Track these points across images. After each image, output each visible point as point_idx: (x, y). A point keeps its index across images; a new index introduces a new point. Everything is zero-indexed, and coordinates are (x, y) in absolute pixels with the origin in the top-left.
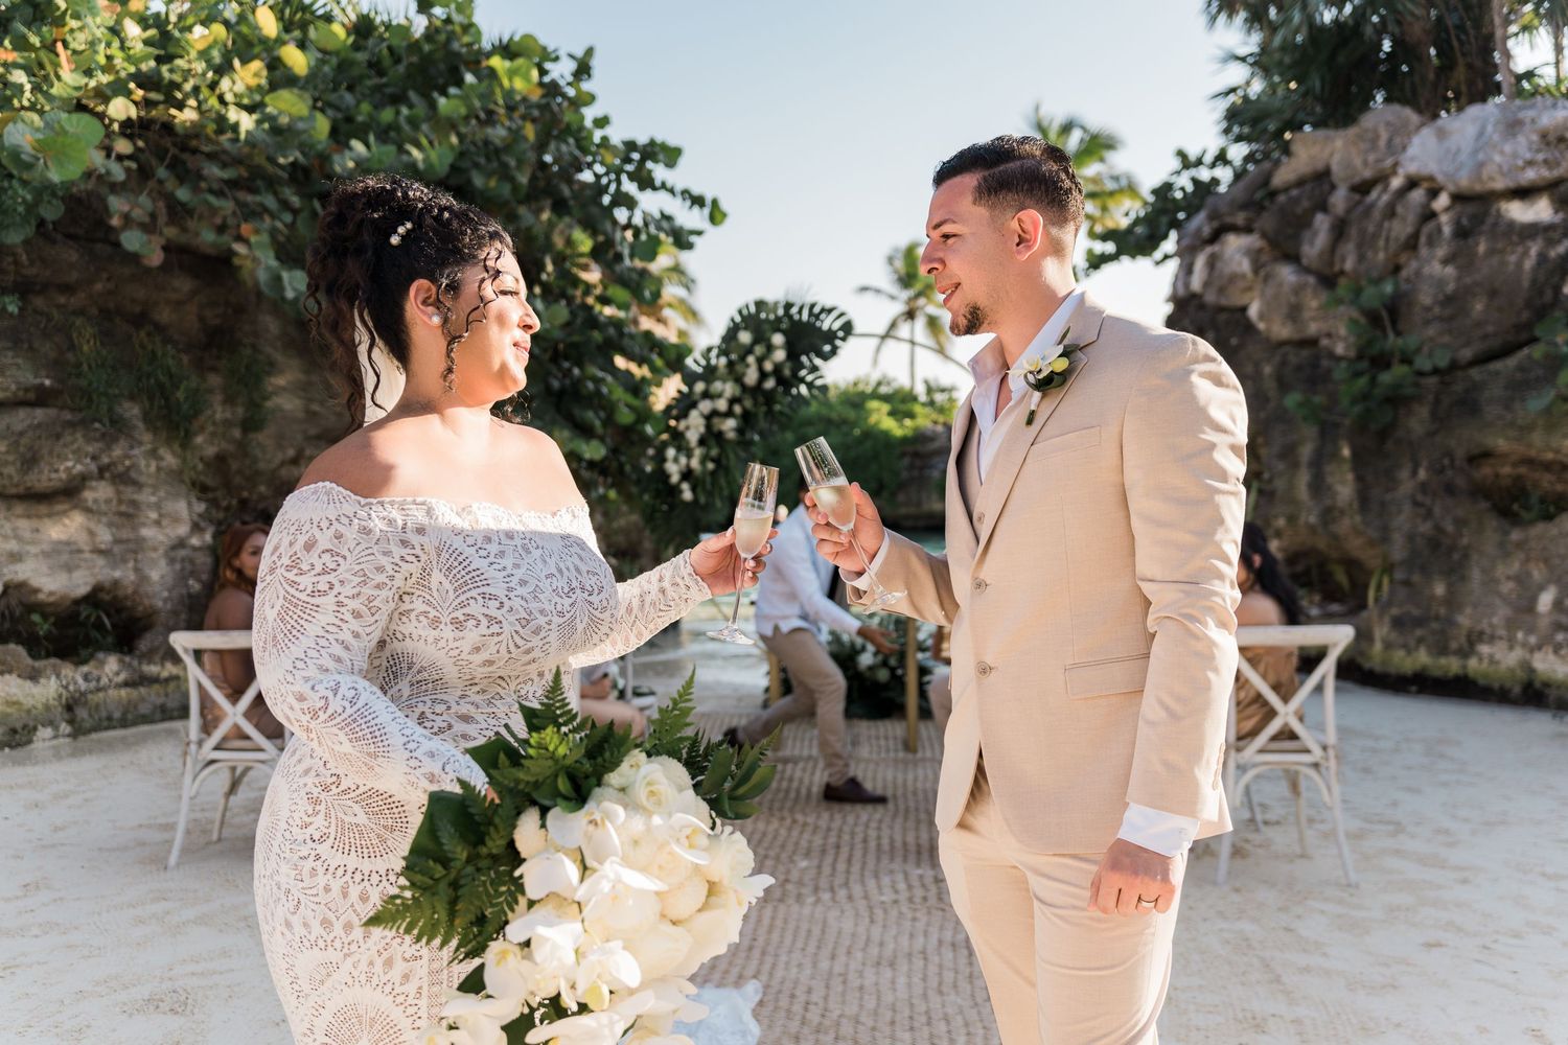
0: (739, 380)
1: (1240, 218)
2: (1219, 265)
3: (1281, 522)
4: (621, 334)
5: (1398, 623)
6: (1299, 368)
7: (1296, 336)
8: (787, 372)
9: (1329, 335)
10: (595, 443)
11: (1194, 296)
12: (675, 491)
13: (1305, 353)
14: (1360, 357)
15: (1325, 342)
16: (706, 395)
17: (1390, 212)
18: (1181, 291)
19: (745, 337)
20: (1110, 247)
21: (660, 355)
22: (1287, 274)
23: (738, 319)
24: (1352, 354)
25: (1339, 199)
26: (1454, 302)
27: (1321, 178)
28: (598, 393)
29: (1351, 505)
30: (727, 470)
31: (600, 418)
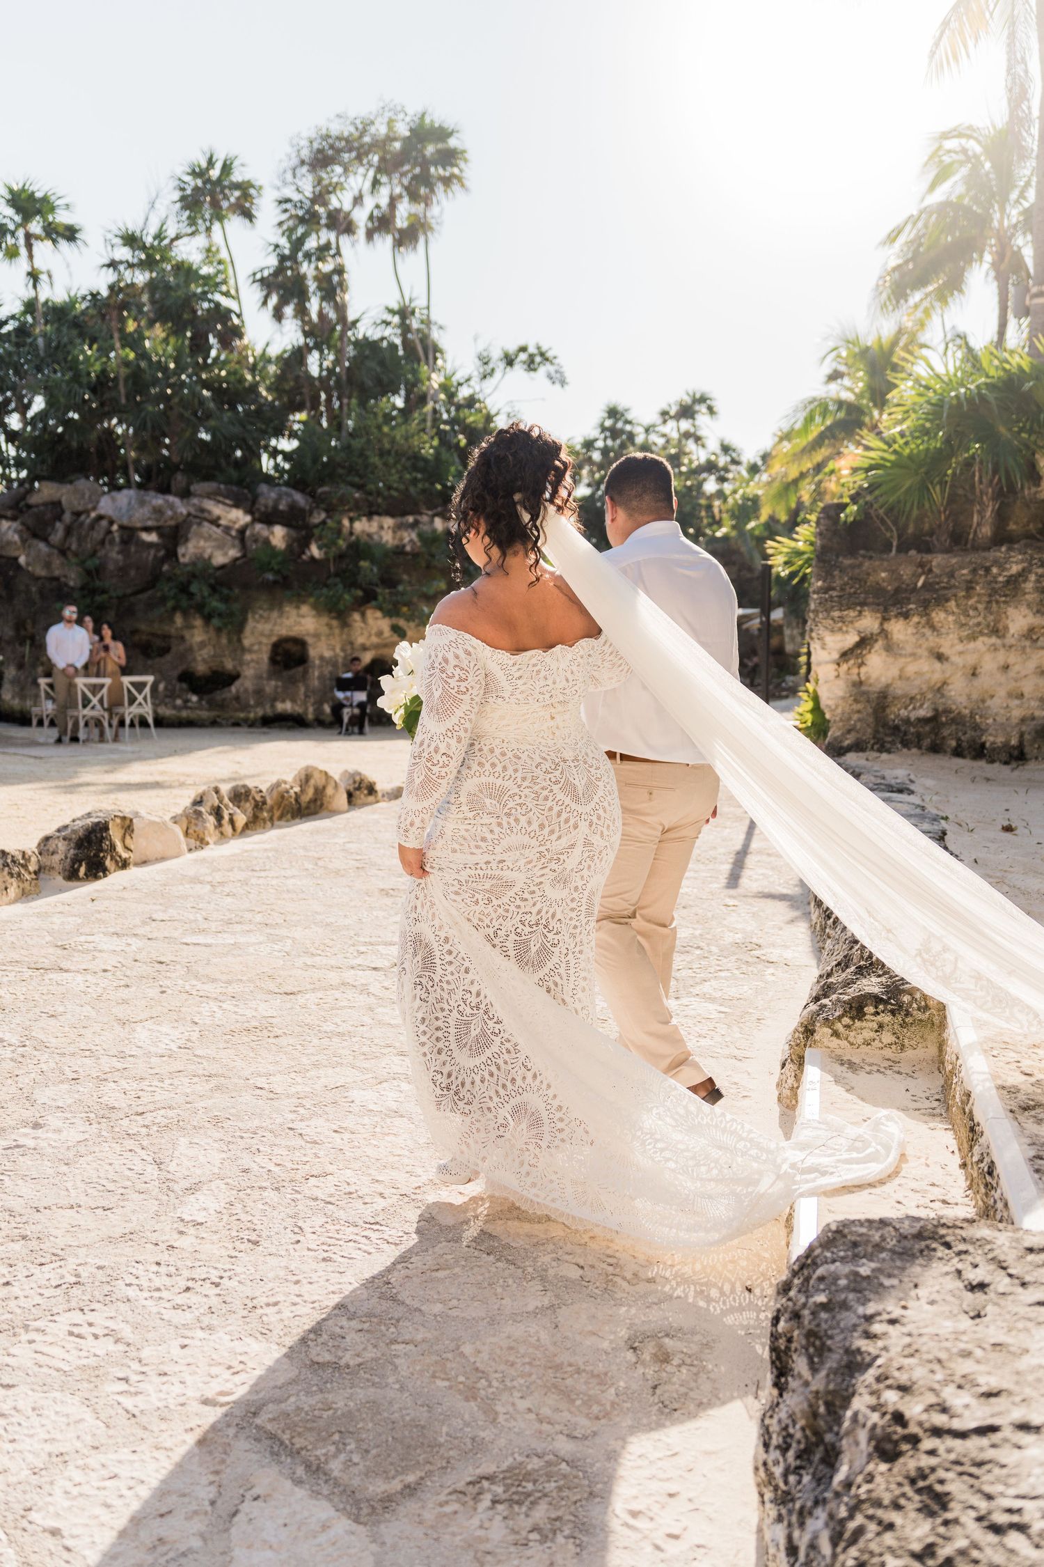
1: (9, 513)
6: (52, 590)
7: (49, 576)
9: (66, 577)
13: (55, 583)
14: (82, 588)
15: (63, 579)
17: (92, 527)
22: (42, 546)
24: (79, 586)
25: (67, 517)
26: (123, 570)
27: (56, 505)
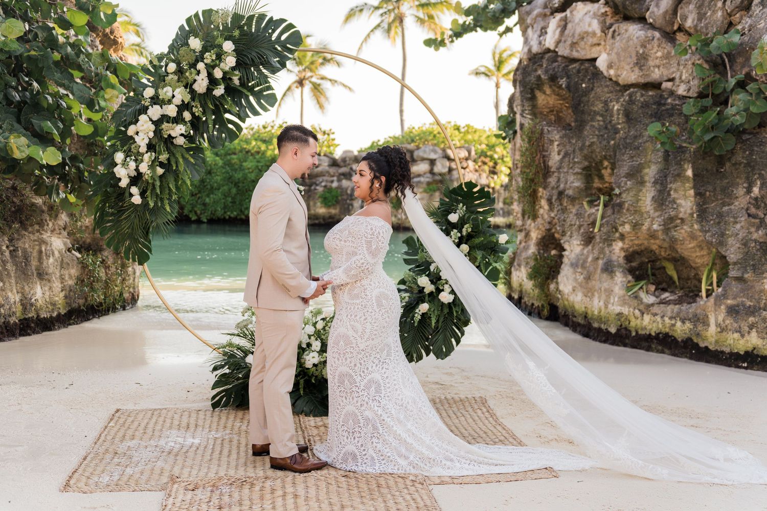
0: (189, 86)
2: (569, 26)
3: (627, 228)
4: (79, 52)
5: (733, 311)
6: (645, 105)
7: (642, 81)
8: (236, 81)
9: (671, 80)
10: (51, 149)
11: (548, 50)
12: (123, 194)
13: (651, 94)
15: (669, 85)
16: (155, 100)
18: (535, 49)
19: (195, 43)
20: (469, 19)
21: (115, 72)
23: (187, 28)
24: (693, 93)
28: (59, 106)
29: (692, 215)
30: (176, 174)
31: (57, 128)
